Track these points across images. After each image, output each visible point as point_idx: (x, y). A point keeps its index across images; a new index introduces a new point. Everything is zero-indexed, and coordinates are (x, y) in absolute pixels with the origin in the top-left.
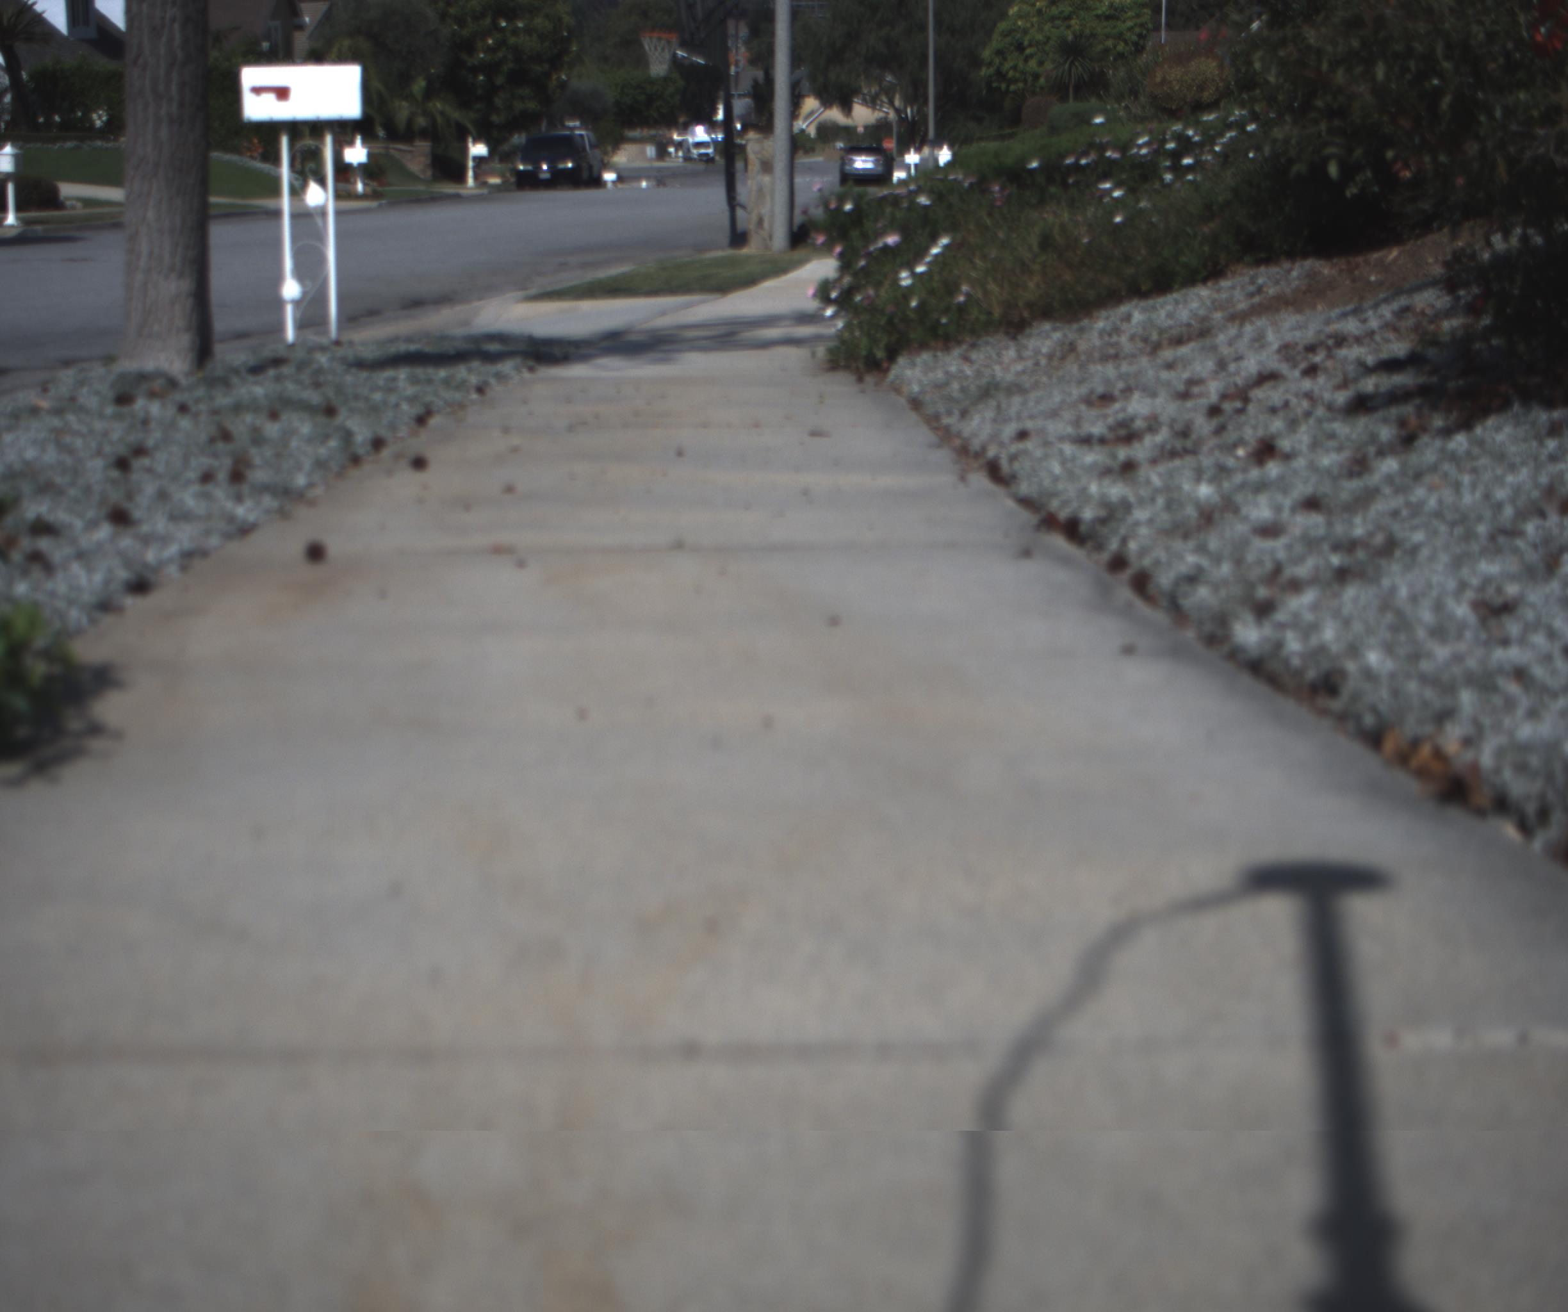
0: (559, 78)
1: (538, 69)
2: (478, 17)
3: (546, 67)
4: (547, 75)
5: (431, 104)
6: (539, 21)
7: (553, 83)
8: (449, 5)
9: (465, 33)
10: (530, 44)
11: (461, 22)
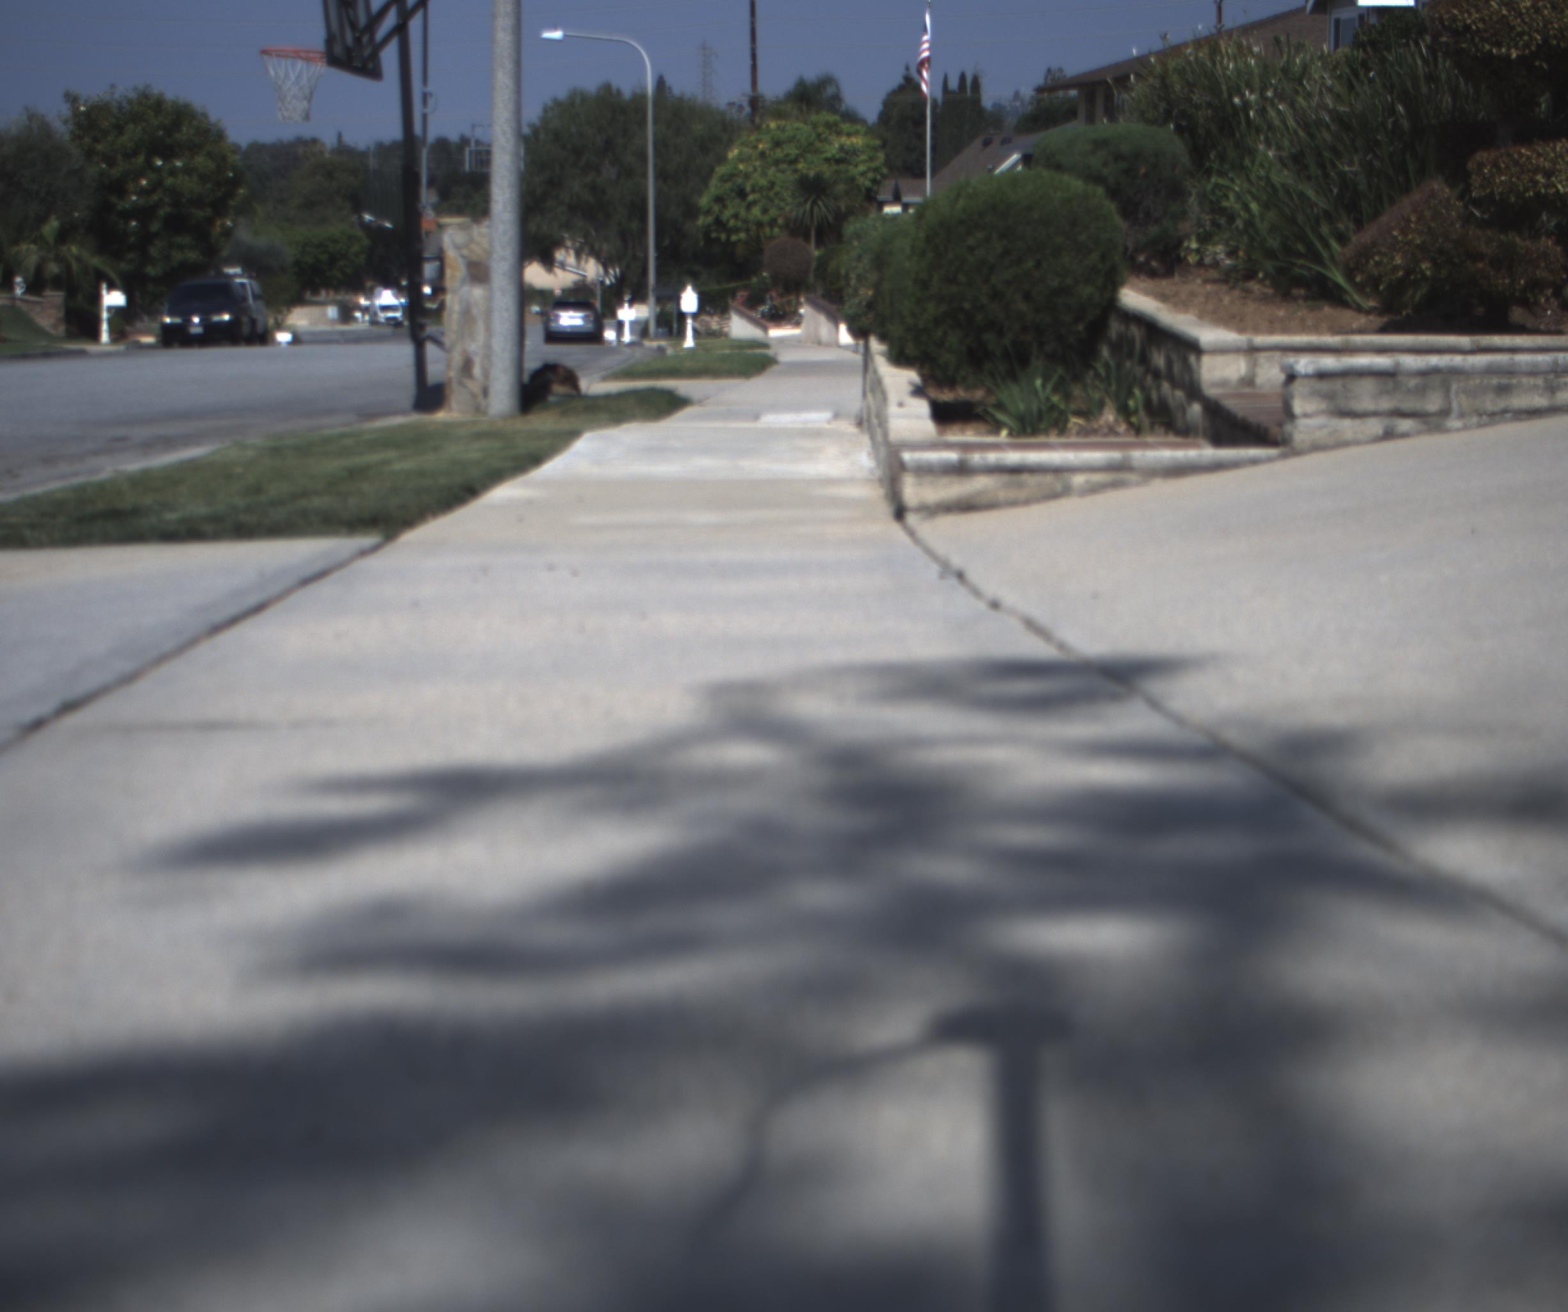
0: (223, 225)
1: (200, 214)
2: (129, 156)
3: (209, 212)
4: (210, 221)
5: (64, 248)
6: (200, 160)
7: (217, 229)
8: (96, 140)
9: (115, 172)
10: (189, 185)
11: (111, 162)
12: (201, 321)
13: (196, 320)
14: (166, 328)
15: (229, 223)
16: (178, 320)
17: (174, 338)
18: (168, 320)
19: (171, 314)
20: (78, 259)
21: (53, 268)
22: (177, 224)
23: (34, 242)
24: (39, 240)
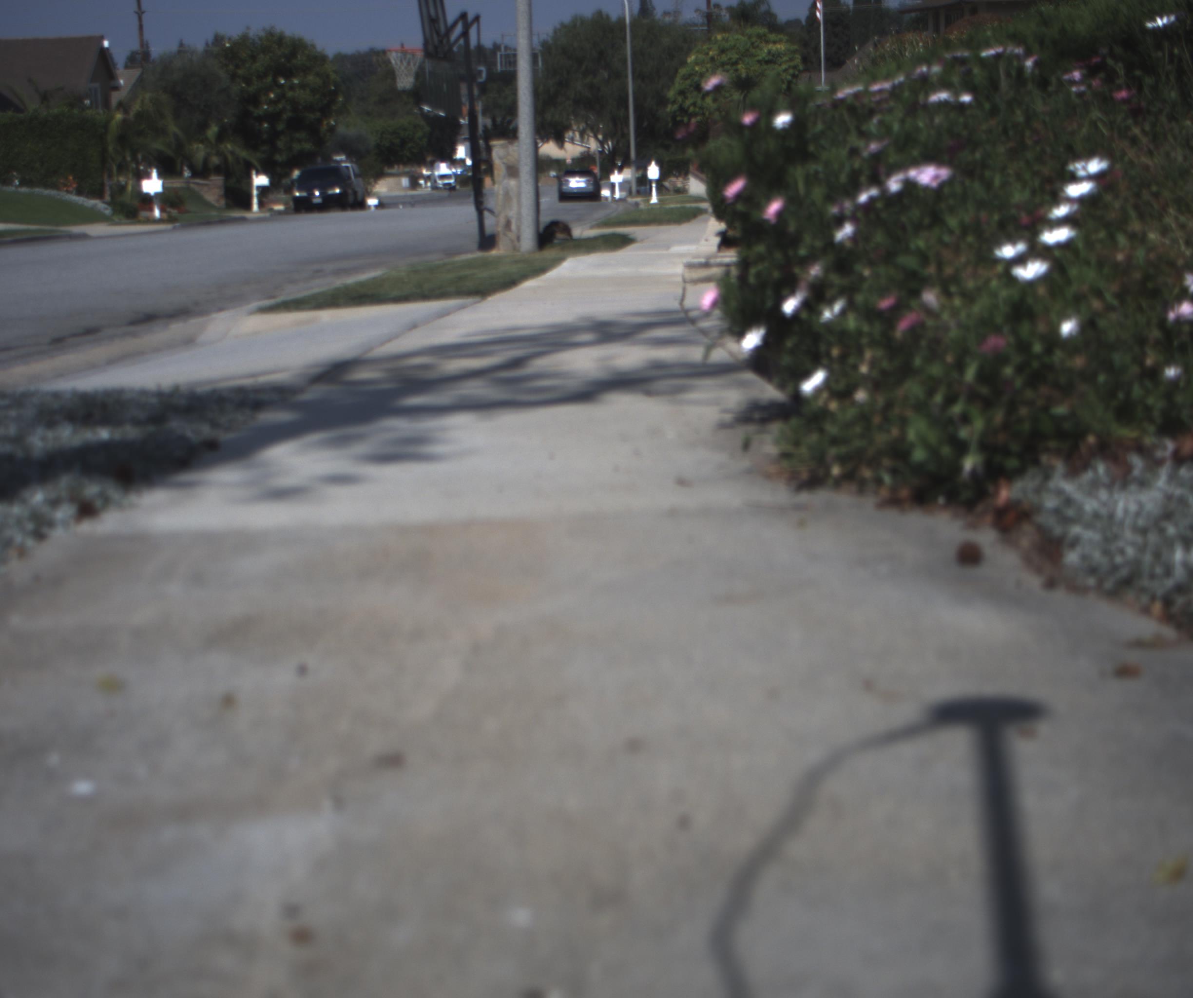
0: (328, 124)
1: (312, 116)
2: (261, 76)
3: (318, 115)
4: (319, 121)
5: (222, 146)
6: (311, 78)
7: (324, 128)
8: (237, 67)
9: (252, 89)
10: (304, 96)
11: (248, 81)
12: (320, 194)
13: (317, 193)
14: (297, 200)
15: (333, 122)
16: (304, 194)
17: (303, 206)
18: (297, 194)
19: (300, 189)
20: (232, 153)
21: (215, 160)
22: (295, 124)
23: (202, 142)
24: (205, 141)
